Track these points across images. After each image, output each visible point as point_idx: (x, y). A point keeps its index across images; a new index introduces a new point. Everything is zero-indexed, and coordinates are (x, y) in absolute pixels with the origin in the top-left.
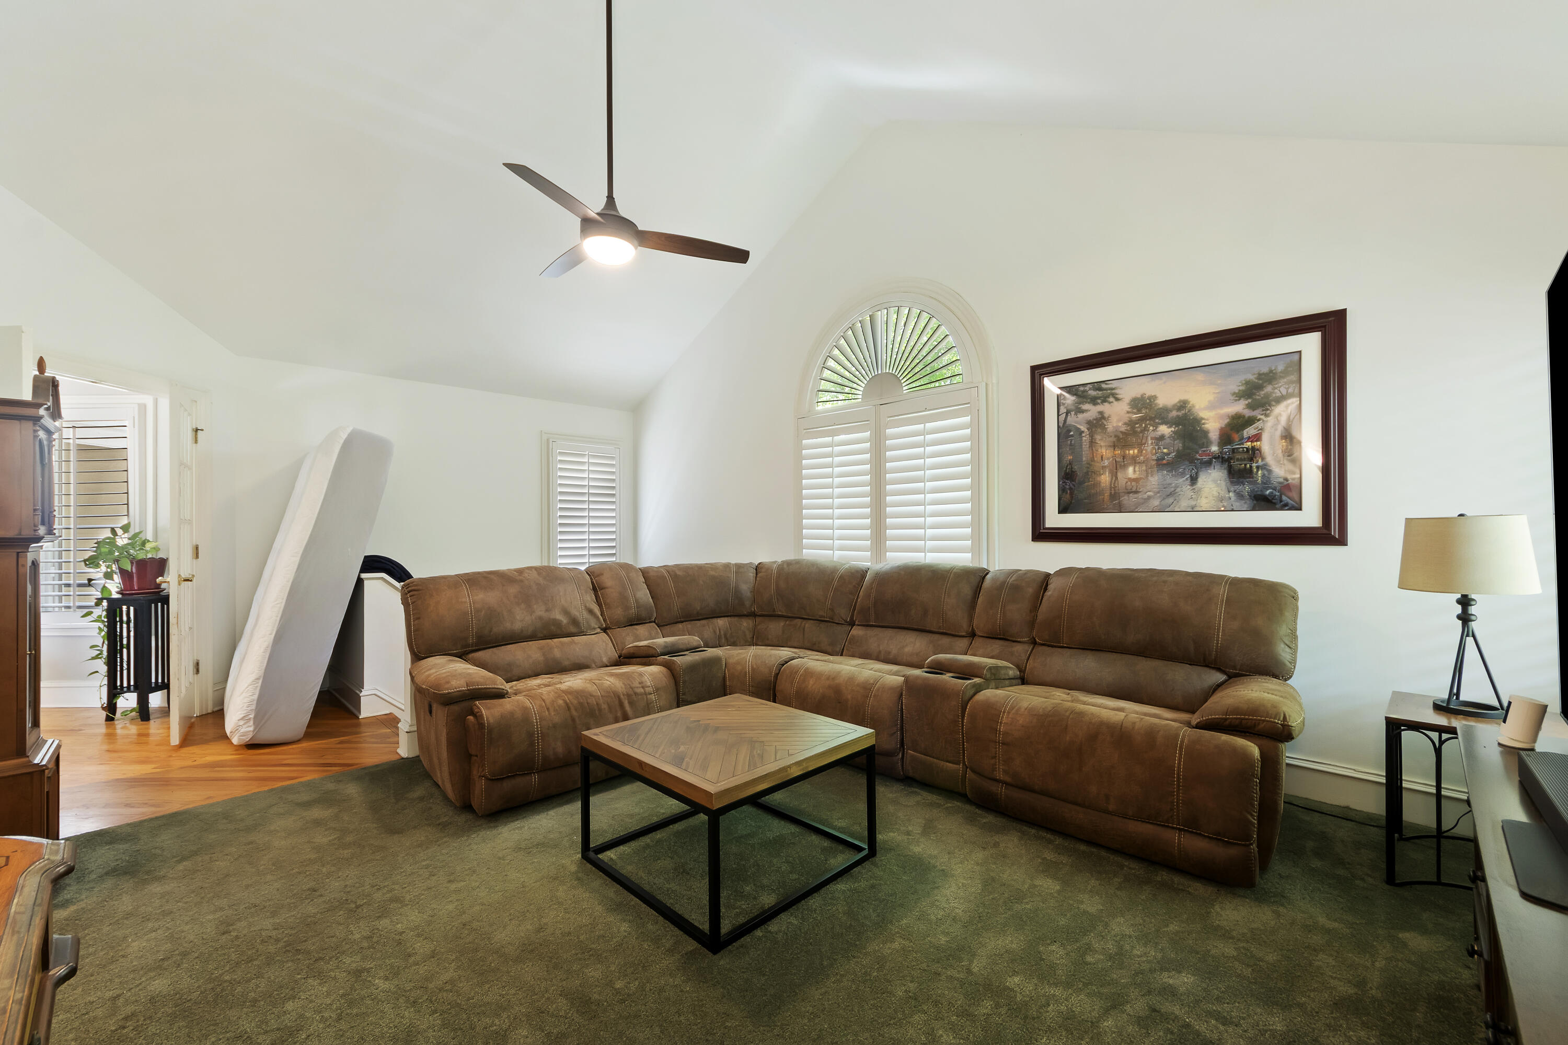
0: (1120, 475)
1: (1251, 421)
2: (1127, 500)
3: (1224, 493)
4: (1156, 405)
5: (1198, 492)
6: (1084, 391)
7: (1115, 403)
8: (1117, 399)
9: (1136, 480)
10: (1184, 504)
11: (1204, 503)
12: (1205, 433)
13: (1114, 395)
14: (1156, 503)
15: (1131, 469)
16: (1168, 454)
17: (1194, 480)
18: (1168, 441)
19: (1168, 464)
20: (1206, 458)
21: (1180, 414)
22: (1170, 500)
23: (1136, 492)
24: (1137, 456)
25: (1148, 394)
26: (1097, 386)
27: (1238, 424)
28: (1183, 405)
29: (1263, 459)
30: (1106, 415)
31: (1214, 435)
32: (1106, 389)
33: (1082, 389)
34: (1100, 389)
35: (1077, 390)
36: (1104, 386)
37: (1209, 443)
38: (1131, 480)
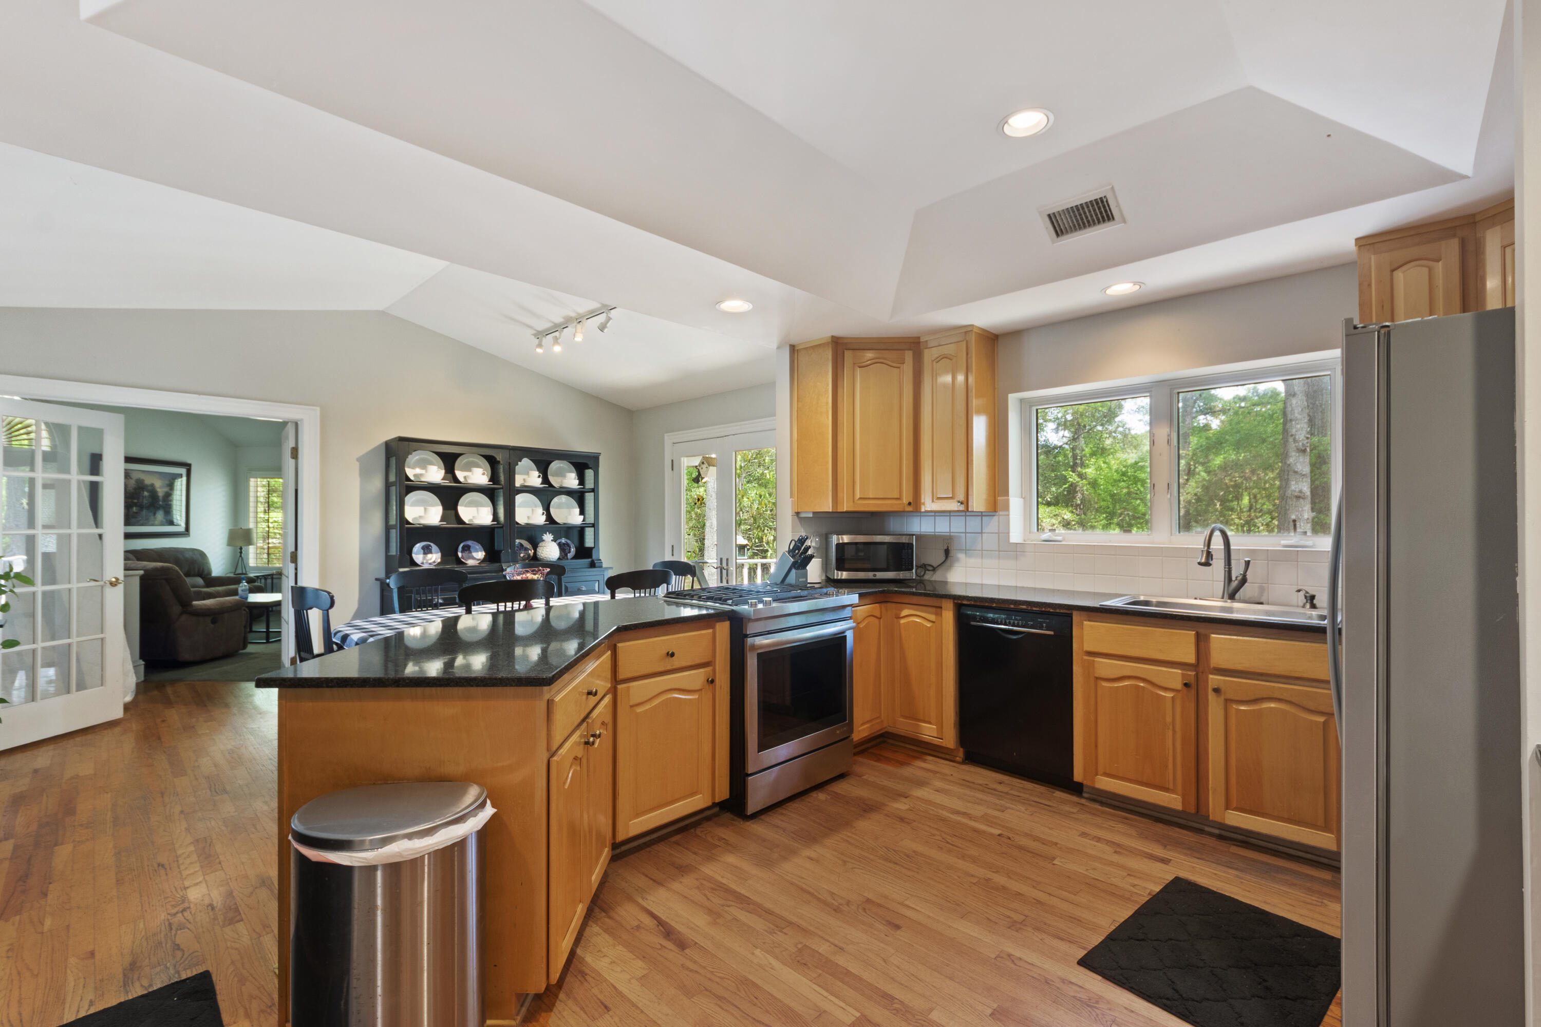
3: (162, 520)
5: (155, 518)
10: (151, 523)
11: (155, 523)
12: (157, 496)
14: (143, 522)
17: (154, 514)
20: (157, 506)
22: (147, 521)
28: (152, 485)
29: (172, 508)
37: (158, 501)
38: (135, 513)
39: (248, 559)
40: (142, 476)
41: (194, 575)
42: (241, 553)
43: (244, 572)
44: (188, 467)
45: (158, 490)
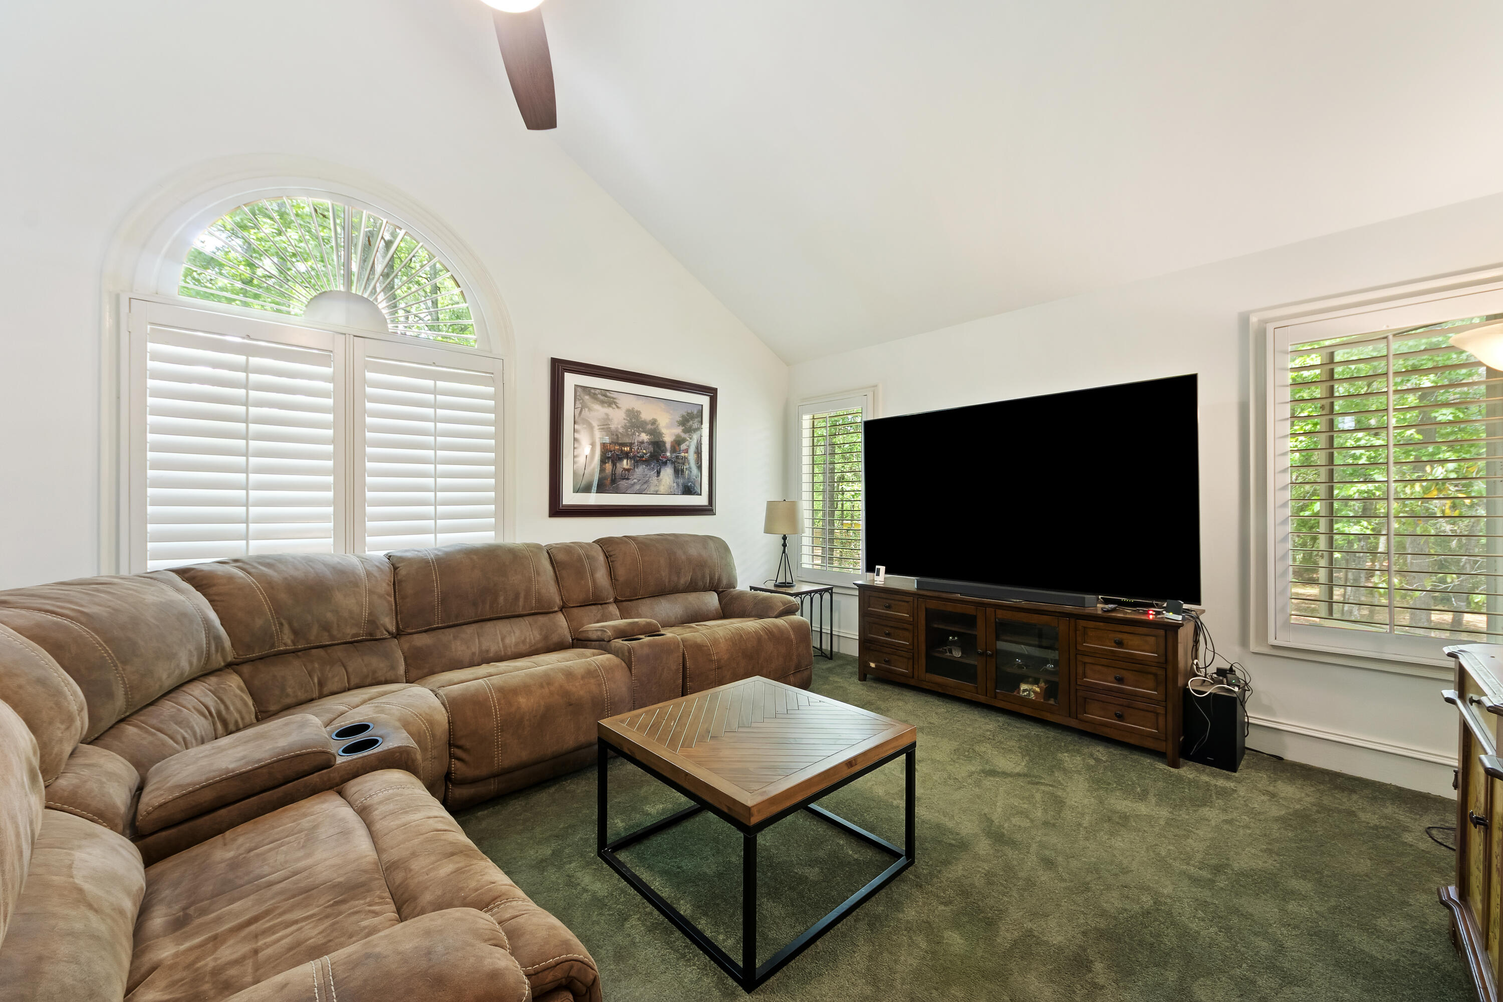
0: (618, 465)
1: (684, 440)
2: (623, 484)
3: (672, 483)
4: (641, 418)
5: (659, 481)
6: (595, 394)
7: (617, 409)
8: (618, 407)
9: (628, 470)
10: (652, 489)
11: (662, 489)
12: (664, 443)
13: (615, 403)
14: (637, 487)
15: (625, 461)
16: (646, 454)
17: (658, 473)
18: (646, 445)
19: (646, 461)
20: (664, 460)
21: (652, 427)
22: (645, 486)
23: (628, 479)
24: (629, 453)
25: (636, 409)
26: (604, 392)
27: (678, 442)
28: (654, 422)
29: (689, 464)
30: (610, 417)
31: (668, 446)
32: (609, 397)
33: (593, 391)
34: (606, 396)
35: (590, 391)
36: (608, 394)
37: (665, 451)
38: (625, 470)
39: (800, 555)
40: (637, 405)
41: (705, 589)
42: (784, 545)
43: (789, 580)
44: (711, 393)
45: (664, 431)
